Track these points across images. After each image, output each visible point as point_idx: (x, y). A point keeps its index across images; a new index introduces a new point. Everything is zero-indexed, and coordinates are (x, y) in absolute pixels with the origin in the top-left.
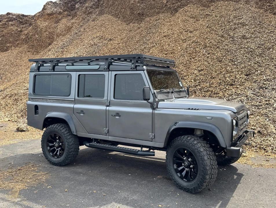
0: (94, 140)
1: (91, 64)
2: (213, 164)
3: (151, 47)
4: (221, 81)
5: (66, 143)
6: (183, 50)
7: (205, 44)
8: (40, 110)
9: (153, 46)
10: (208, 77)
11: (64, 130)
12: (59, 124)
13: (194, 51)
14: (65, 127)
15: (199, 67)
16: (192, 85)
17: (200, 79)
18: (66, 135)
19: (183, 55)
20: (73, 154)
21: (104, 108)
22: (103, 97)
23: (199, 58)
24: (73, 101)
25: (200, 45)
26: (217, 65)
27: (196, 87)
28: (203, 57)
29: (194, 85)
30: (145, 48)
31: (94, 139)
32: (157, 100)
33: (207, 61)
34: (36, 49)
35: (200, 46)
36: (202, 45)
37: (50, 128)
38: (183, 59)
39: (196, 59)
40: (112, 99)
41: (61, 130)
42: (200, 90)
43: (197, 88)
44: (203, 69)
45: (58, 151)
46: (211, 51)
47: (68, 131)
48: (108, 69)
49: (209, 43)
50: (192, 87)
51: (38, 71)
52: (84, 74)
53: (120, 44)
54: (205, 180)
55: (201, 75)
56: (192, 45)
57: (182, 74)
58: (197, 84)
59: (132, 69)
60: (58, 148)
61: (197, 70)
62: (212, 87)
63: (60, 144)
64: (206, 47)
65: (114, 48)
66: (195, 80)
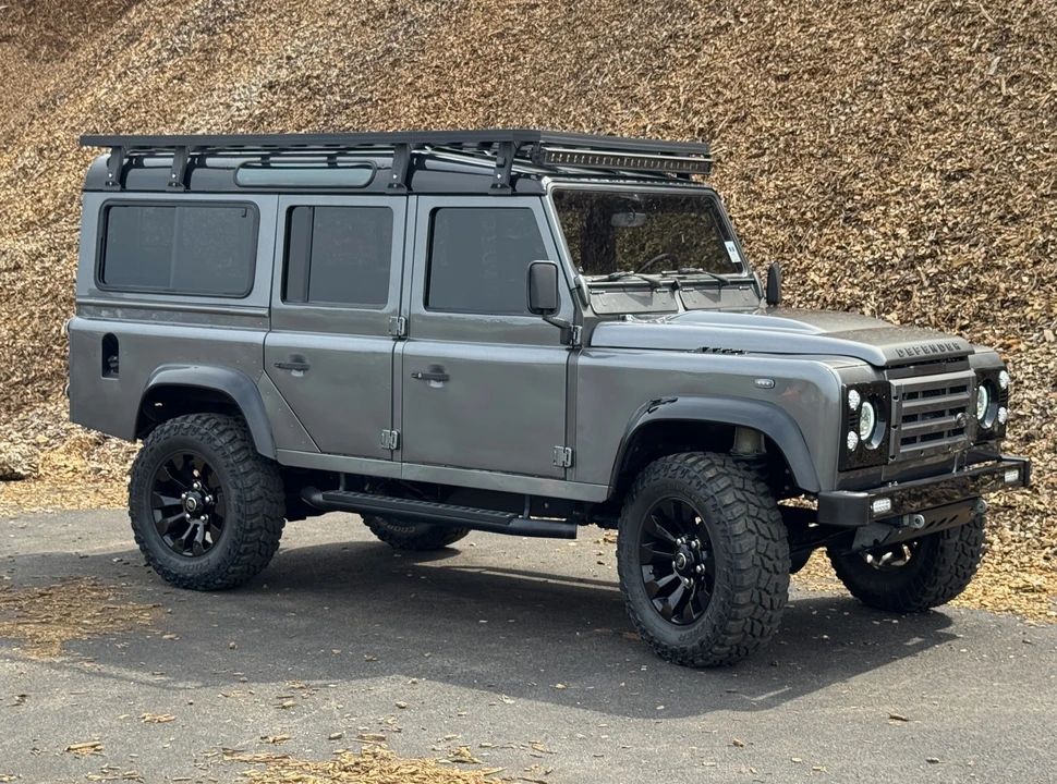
0: (343, 481)
1: (339, 165)
2: (768, 553)
3: (707, 33)
4: (1051, 237)
5: (233, 493)
6: (876, 57)
7: (1005, 22)
8: (124, 358)
9: (719, 29)
10: (988, 213)
11: (224, 439)
12: (204, 416)
13: (937, 66)
14: (229, 426)
15: (950, 155)
16: (895, 254)
17: (944, 222)
18: (231, 461)
19: (876, 84)
20: (258, 540)
21: (383, 345)
22: (385, 302)
23: (960, 102)
24: (263, 316)
25: (972, 29)
26: (1047, 146)
27: (913, 267)
28: (980, 100)
29: (905, 257)
30: (673, 37)
31: (342, 477)
32: (587, 314)
33: (1000, 124)
34: (48, 27)
35: (973, 35)
36: (987, 31)
37: (166, 428)
38: (871, 110)
39: (941, 108)
40: (419, 308)
41: (211, 440)
42: (935, 281)
43: (918, 274)
44: (971, 170)
45: (196, 526)
46: (1028, 66)
47: (242, 444)
48: (407, 187)
49: (1026, 20)
50: (893, 266)
51: (119, 188)
52: (309, 206)
53: (538, 12)
54: (734, 610)
55: (956, 200)
56: (931, 27)
57: (852, 193)
58: (921, 252)
59: (496, 190)
60: (196, 515)
61: (935, 171)
62: (998, 268)
63: (207, 499)
64: (1005, 38)
65: (500, 36)
66: (916, 231)
